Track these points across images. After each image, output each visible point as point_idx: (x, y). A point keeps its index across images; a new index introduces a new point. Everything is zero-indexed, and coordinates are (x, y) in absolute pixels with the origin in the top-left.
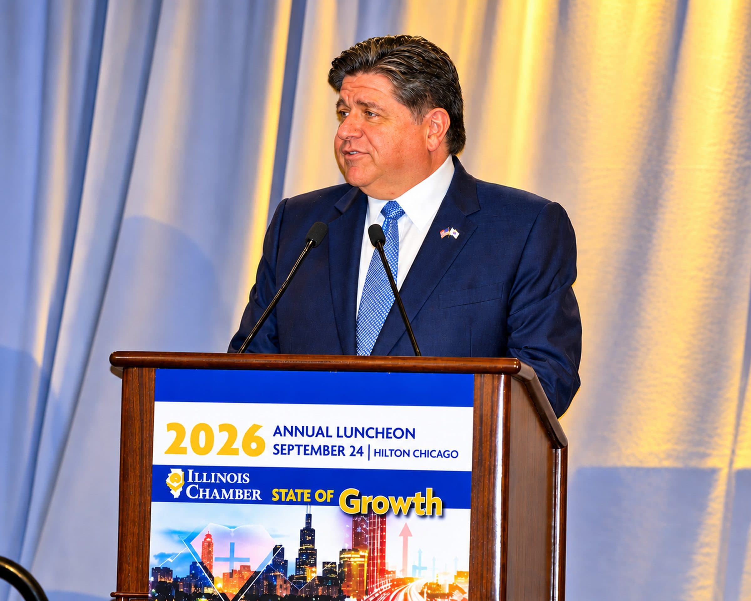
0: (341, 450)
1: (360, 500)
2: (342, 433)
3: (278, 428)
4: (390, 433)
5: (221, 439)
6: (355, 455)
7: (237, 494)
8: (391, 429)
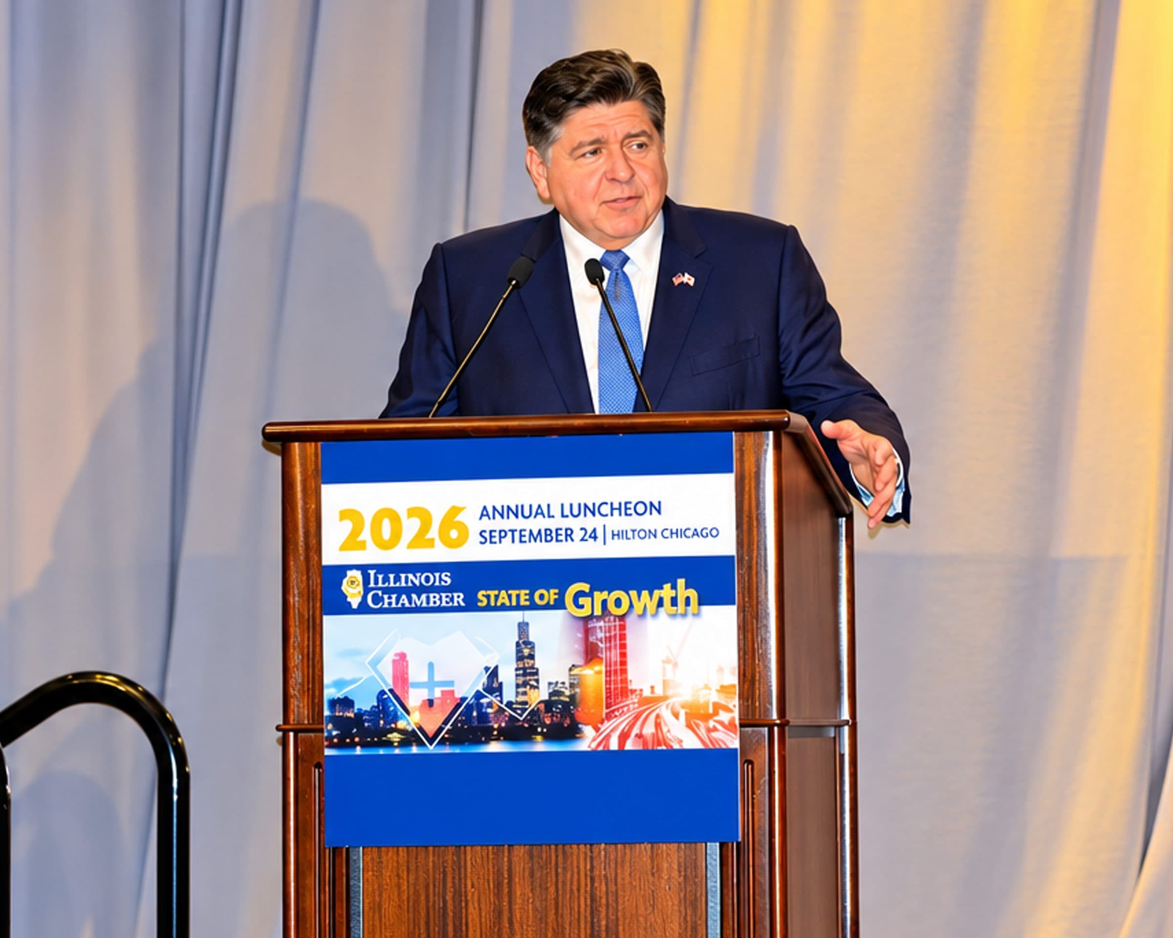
0: (569, 534)
1: (590, 599)
2: (567, 512)
3: (485, 508)
4: (630, 509)
5: (411, 527)
6: (586, 540)
7: (432, 600)
8: (630, 503)
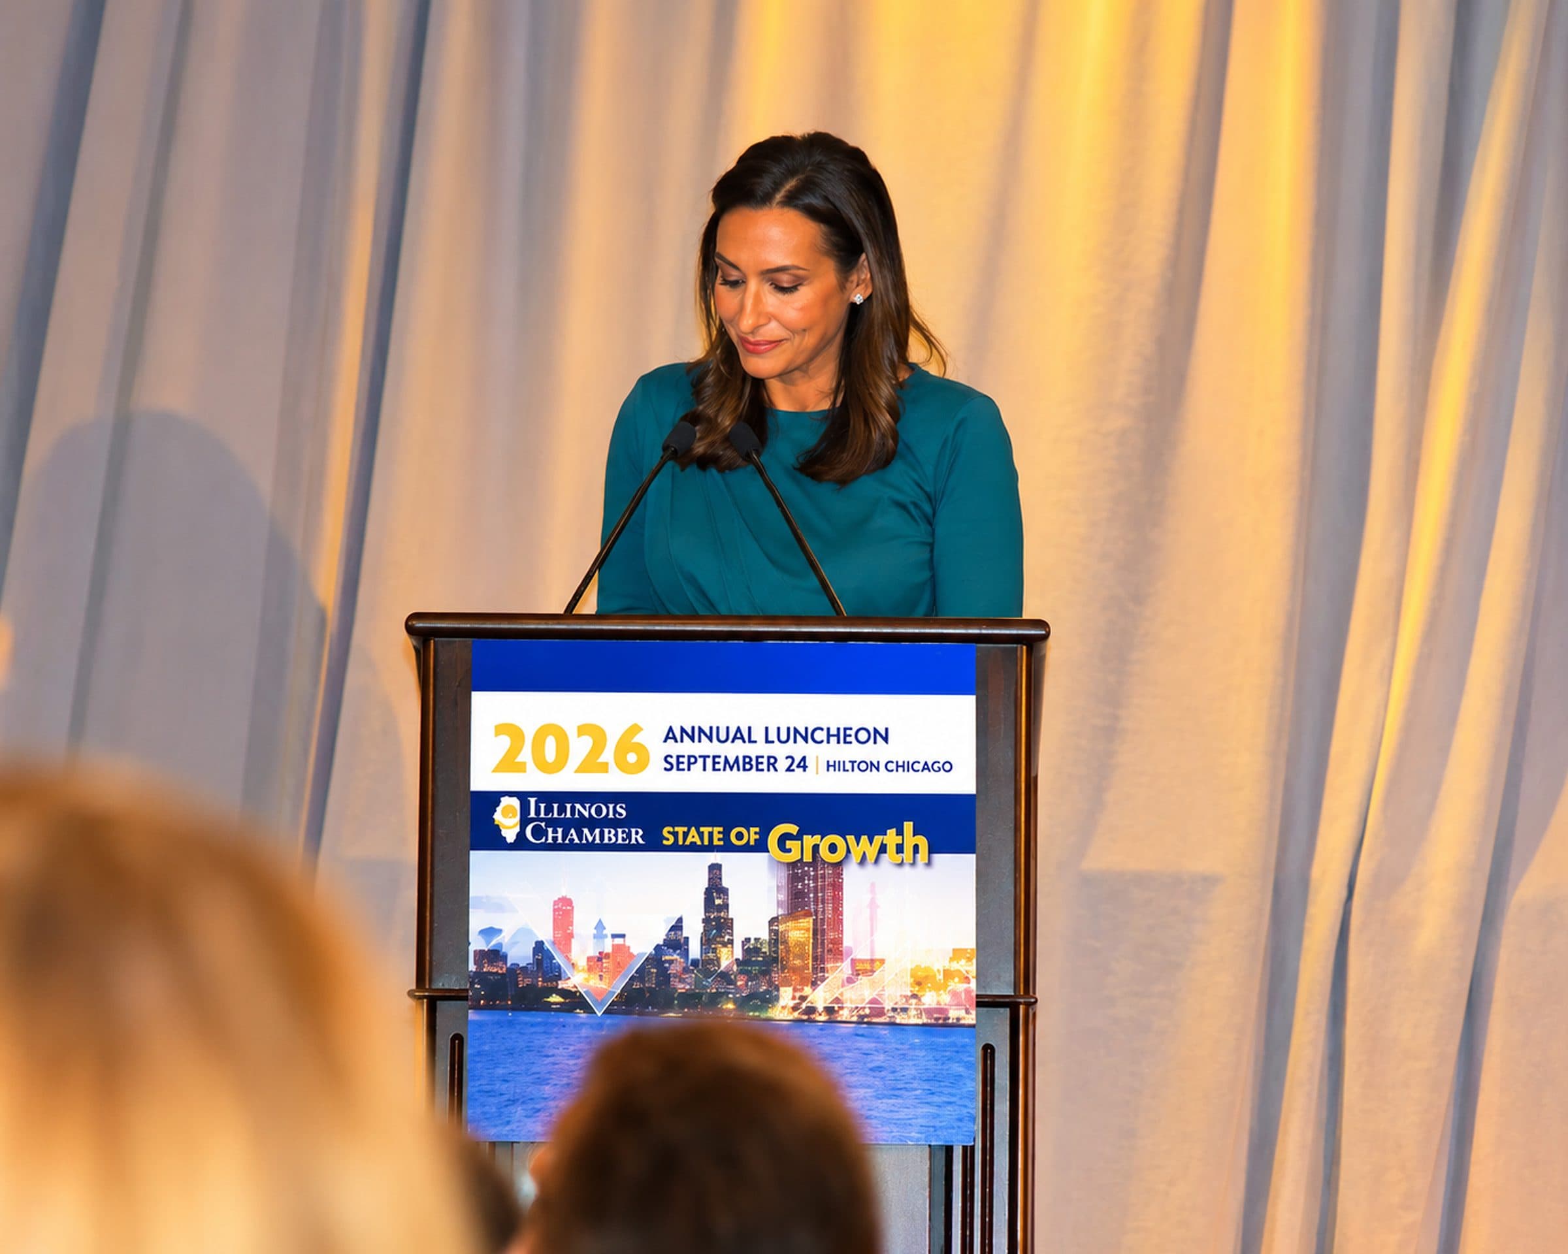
0: (772, 763)
1: (800, 842)
2: (773, 736)
3: (671, 729)
4: (850, 736)
5: (580, 747)
6: (793, 770)
7: (606, 836)
8: (851, 729)
